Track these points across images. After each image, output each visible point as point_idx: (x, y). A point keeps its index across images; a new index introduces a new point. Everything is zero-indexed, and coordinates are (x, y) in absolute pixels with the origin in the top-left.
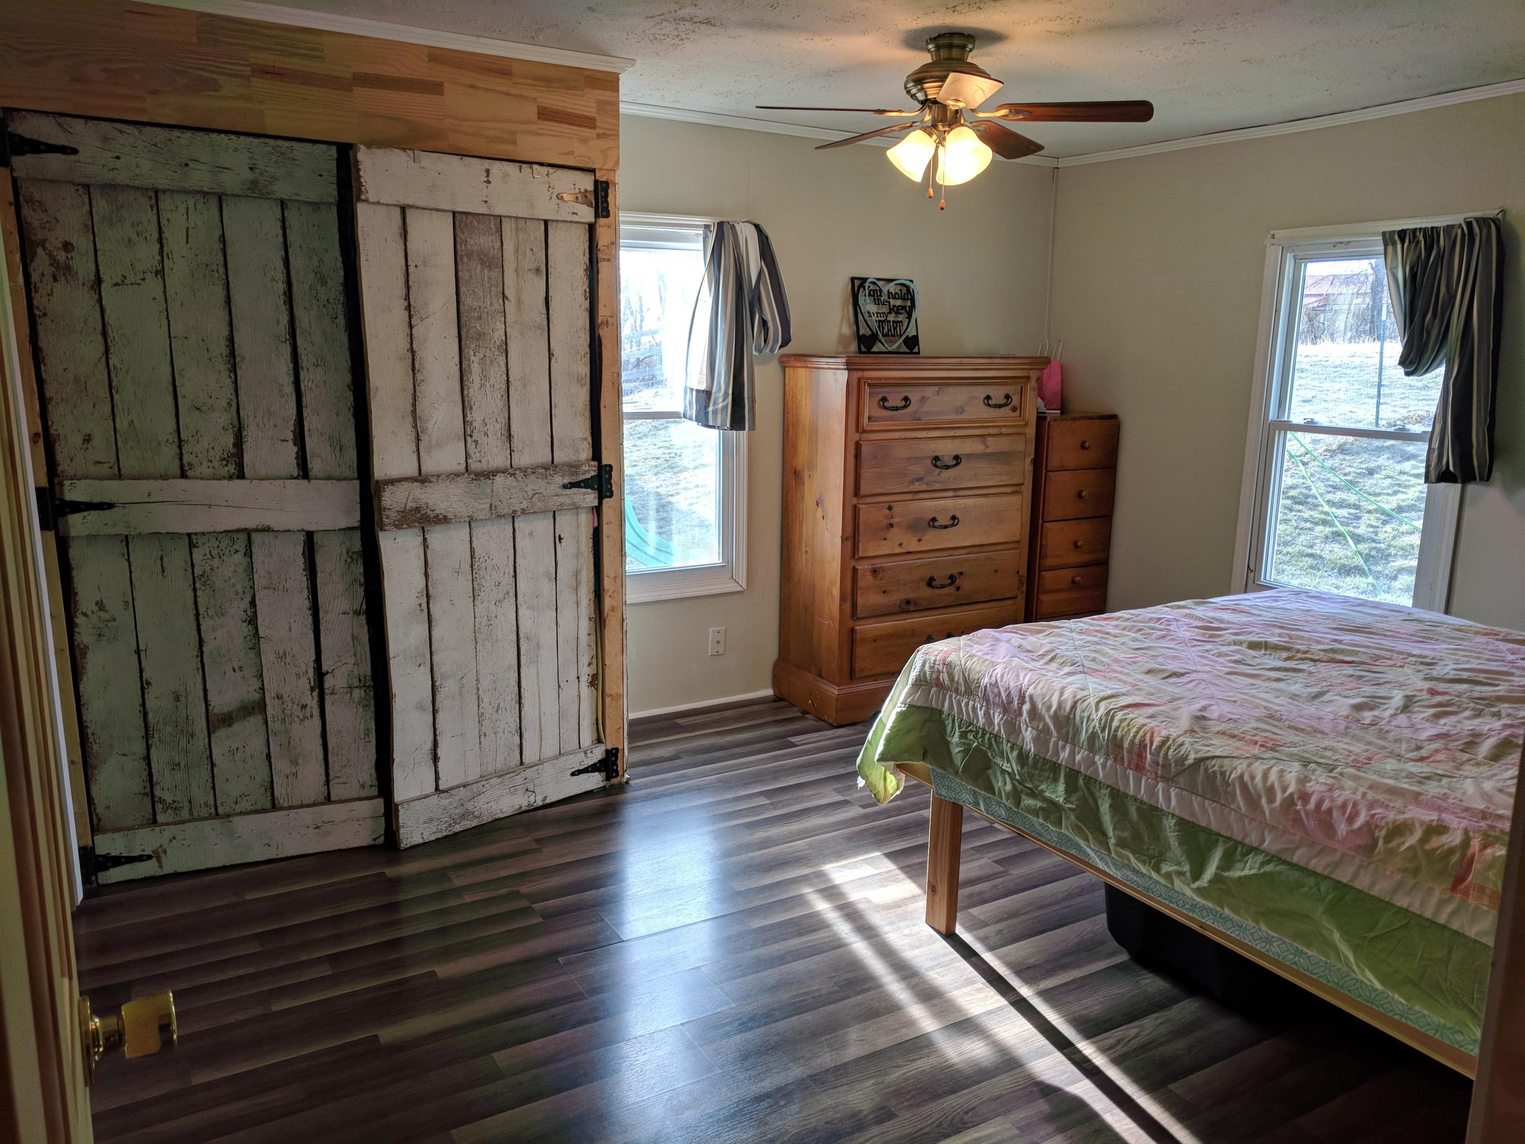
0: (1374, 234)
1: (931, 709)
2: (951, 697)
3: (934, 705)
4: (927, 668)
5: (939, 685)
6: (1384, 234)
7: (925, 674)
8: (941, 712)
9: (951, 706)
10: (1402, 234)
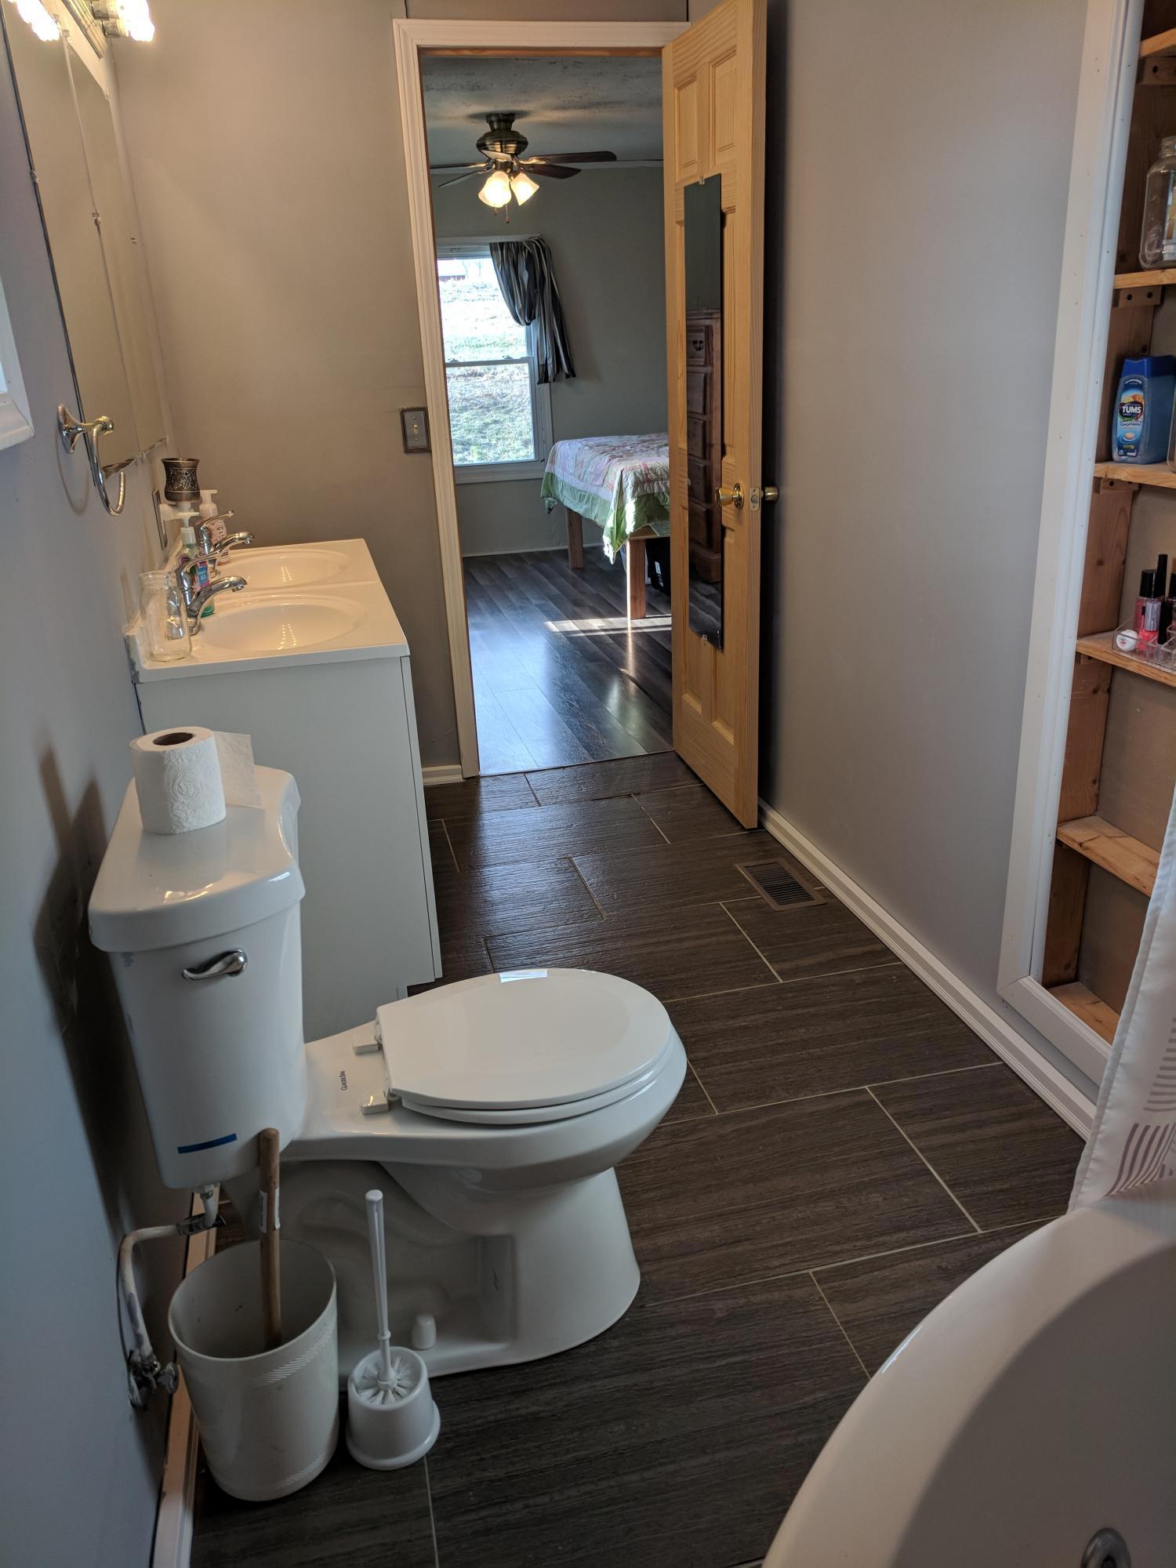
0: (484, 244)
1: (648, 495)
2: (658, 484)
3: (648, 491)
4: (637, 475)
5: (649, 481)
6: (491, 244)
7: (638, 478)
8: (653, 494)
9: (660, 488)
10: (501, 244)
